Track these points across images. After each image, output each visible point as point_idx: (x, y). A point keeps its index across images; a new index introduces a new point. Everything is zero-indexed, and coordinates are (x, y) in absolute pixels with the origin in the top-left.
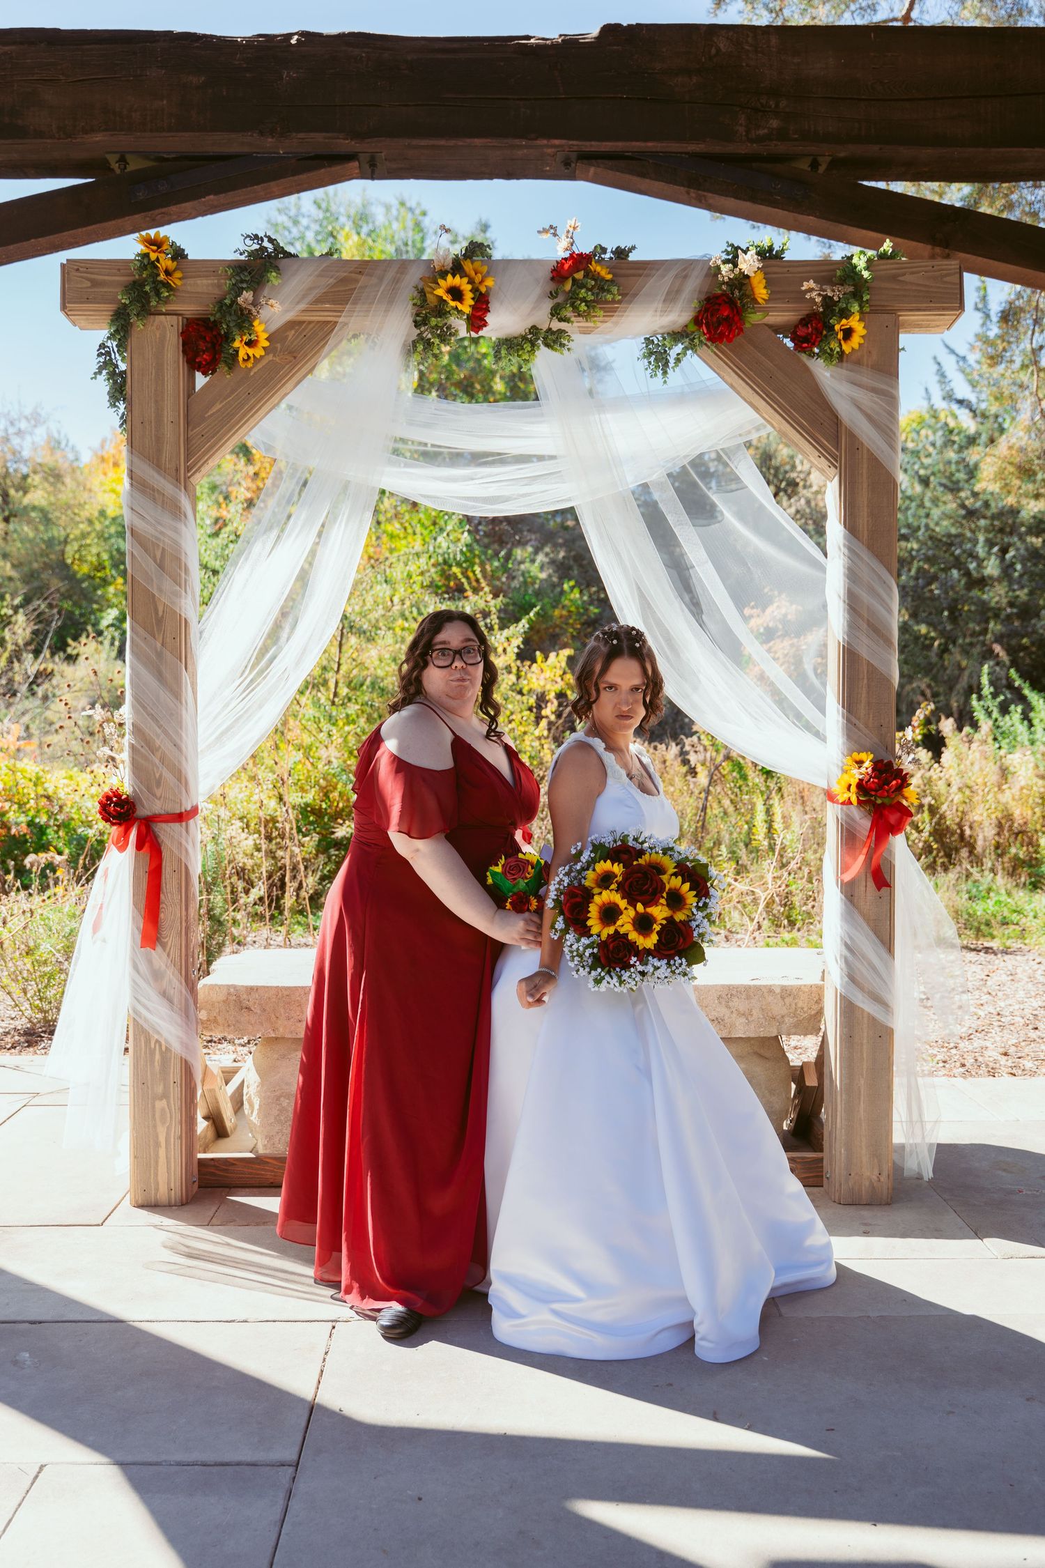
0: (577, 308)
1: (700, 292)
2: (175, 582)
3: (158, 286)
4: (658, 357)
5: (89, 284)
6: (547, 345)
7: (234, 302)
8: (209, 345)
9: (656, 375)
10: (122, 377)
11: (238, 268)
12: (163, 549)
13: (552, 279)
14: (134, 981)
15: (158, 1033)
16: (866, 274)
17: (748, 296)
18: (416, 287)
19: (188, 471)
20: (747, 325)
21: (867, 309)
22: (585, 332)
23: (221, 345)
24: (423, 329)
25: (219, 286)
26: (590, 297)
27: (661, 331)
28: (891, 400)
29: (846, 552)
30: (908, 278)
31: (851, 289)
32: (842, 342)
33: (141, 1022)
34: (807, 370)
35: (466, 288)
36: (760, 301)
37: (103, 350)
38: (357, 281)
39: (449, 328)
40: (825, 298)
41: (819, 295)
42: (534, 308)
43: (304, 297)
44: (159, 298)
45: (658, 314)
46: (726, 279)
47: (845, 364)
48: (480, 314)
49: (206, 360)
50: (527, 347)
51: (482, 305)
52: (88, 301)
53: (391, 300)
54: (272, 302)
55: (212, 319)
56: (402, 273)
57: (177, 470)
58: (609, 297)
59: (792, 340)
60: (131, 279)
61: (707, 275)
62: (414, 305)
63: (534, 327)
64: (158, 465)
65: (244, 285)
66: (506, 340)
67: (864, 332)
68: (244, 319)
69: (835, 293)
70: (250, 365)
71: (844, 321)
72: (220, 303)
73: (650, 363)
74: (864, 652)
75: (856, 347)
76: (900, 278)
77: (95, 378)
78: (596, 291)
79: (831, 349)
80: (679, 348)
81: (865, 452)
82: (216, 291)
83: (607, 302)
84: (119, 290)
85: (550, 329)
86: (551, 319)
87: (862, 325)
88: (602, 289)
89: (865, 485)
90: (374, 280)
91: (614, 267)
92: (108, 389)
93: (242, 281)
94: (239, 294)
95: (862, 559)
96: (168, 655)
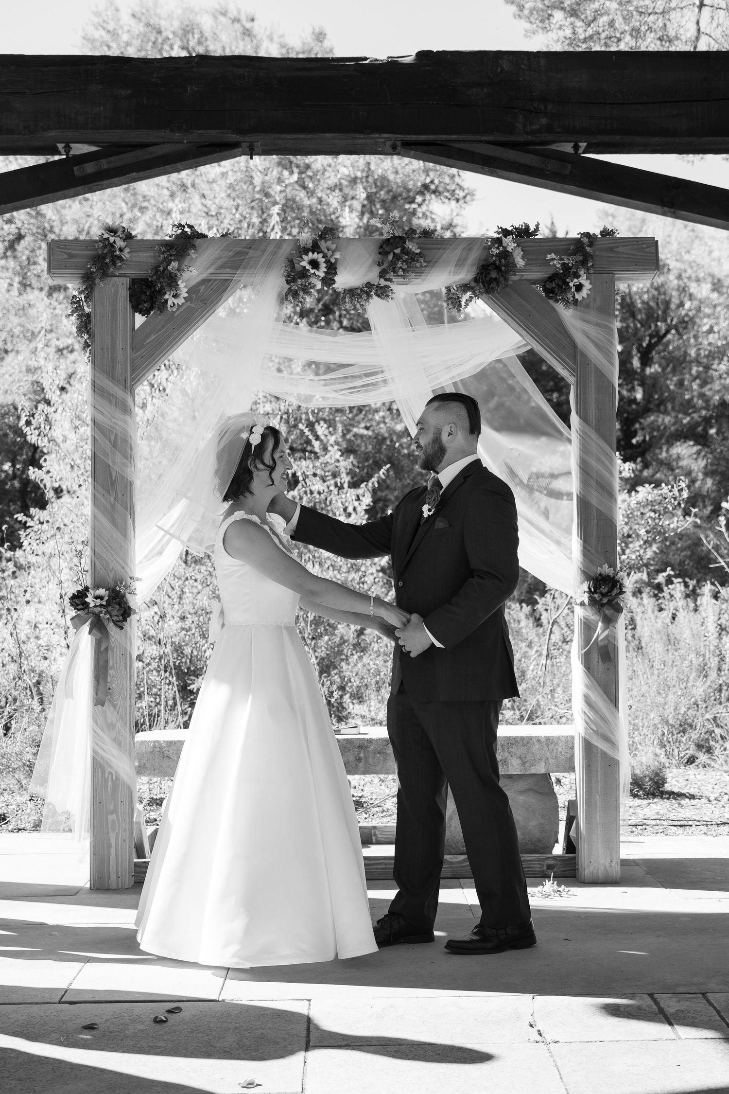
0: (397, 273)
1: (480, 259)
2: (125, 458)
3: (114, 259)
4: (454, 300)
5: (66, 256)
6: (377, 295)
7: (165, 269)
8: (148, 297)
10: (87, 318)
11: (168, 246)
12: (116, 434)
13: (379, 252)
14: (94, 731)
15: (111, 767)
16: (589, 249)
17: (511, 264)
18: (287, 259)
19: (133, 381)
20: (510, 283)
21: (591, 271)
22: (403, 287)
23: (156, 297)
24: (292, 285)
25: (155, 258)
26: (405, 267)
27: (456, 284)
28: (609, 331)
30: (619, 251)
31: (581, 258)
32: (575, 293)
33: (99, 759)
34: (554, 310)
35: (321, 260)
36: (519, 266)
37: (75, 300)
38: (247, 253)
39: (310, 285)
40: (564, 263)
41: (559, 262)
42: (368, 271)
43: (212, 265)
44: (115, 266)
45: (452, 274)
46: (495, 253)
47: (577, 307)
48: (330, 276)
49: (145, 306)
50: (364, 296)
51: (332, 269)
52: (66, 268)
53: (269, 266)
54: (190, 269)
55: (150, 279)
56: (279, 248)
57: (125, 381)
58: (418, 265)
59: (543, 290)
60: (96, 253)
62: (286, 270)
63: (368, 283)
64: (112, 377)
65: (173, 258)
66: (350, 290)
67: (590, 287)
68: (172, 281)
69: (570, 261)
70: (175, 309)
71: (575, 280)
72: (156, 269)
73: (448, 304)
74: (594, 502)
75: (585, 296)
76: (615, 250)
77: (69, 318)
78: (409, 261)
79: (568, 298)
80: (468, 296)
81: (593, 366)
82: (153, 261)
83: (416, 267)
84: (88, 261)
85: (380, 285)
86: (380, 279)
87: (588, 282)
88: (413, 260)
89: (593, 388)
90: (259, 253)
91: (421, 244)
92: (76, 325)
93: (171, 255)
94: (169, 265)
95: (592, 439)
96: (119, 507)
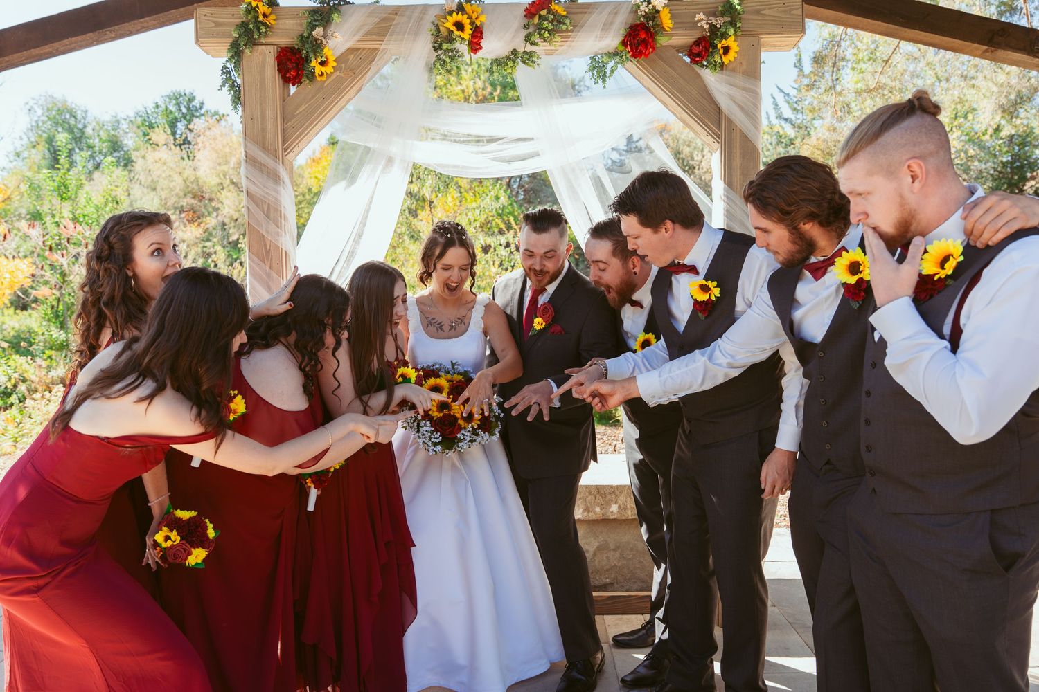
0: (543, 35)
1: (626, 23)
2: (278, 227)
3: (258, 24)
4: (599, 69)
5: (213, 25)
6: (524, 62)
7: (310, 35)
8: (294, 65)
9: (598, 82)
10: (239, 88)
11: (313, 12)
12: (269, 204)
13: (525, 16)
16: (738, 7)
17: (658, 25)
18: (433, 23)
19: (285, 152)
20: (658, 45)
21: (739, 33)
22: (549, 53)
23: (303, 64)
24: (440, 52)
25: (301, 25)
26: (551, 27)
27: (600, 52)
28: (755, 95)
29: (725, 199)
30: (766, 12)
31: (729, 19)
32: (723, 56)
34: (699, 76)
35: (466, 22)
36: (667, 29)
37: (226, 71)
38: (394, 19)
39: (457, 52)
40: (711, 26)
41: (707, 23)
42: (514, 36)
43: (358, 31)
44: (260, 33)
45: (598, 39)
46: (643, 13)
47: (724, 71)
48: (476, 40)
49: (293, 75)
50: (510, 63)
51: (478, 33)
52: (213, 36)
53: (416, 33)
54: (336, 34)
55: (296, 47)
56: (424, 14)
57: (277, 151)
58: (564, 27)
59: (689, 56)
60: (242, 20)
61: (630, 12)
62: (432, 35)
63: (515, 50)
64: (264, 148)
65: (317, 23)
66: (497, 59)
67: (738, 49)
68: (317, 47)
69: (718, 22)
70: (324, 78)
71: (724, 41)
72: (302, 36)
73: (593, 74)
75: (732, 59)
76: (762, 12)
77: (221, 89)
78: (555, 23)
79: (715, 62)
80: (612, 64)
81: (738, 131)
82: (300, 28)
83: (562, 31)
84: (233, 29)
85: (525, 51)
86: (526, 44)
87: (736, 43)
88: (560, 22)
89: (738, 154)
90: (405, 19)
91: (567, 8)
92: (230, 96)
93: (315, 21)
94: (313, 29)
95: (736, 204)
96: (273, 274)
